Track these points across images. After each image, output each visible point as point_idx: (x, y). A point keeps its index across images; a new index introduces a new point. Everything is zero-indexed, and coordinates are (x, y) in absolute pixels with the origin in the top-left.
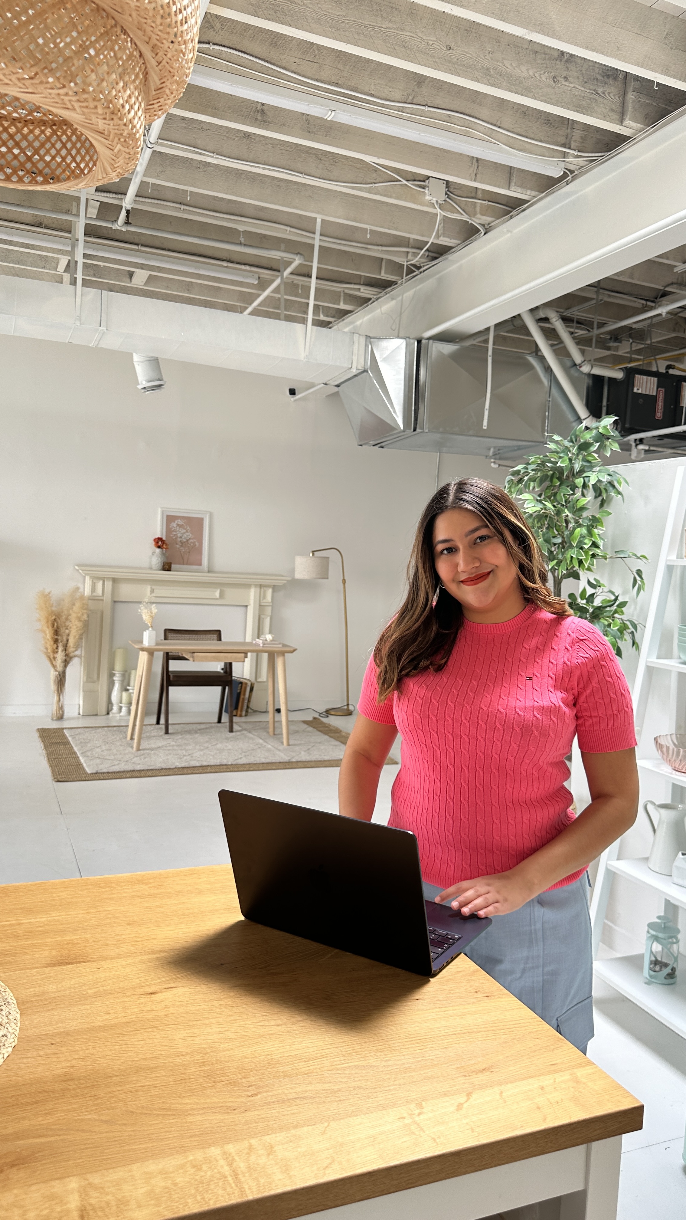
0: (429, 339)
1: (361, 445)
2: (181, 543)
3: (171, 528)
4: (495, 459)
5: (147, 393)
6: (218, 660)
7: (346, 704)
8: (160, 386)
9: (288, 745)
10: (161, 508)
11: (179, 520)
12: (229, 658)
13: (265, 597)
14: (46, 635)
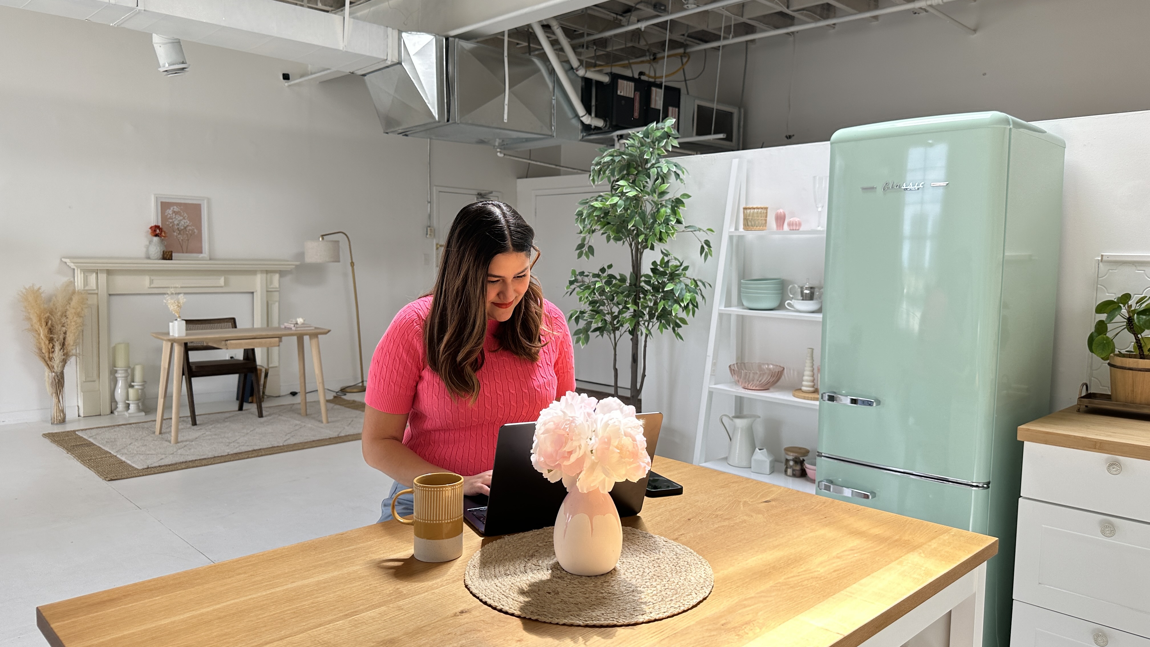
0: (455, 37)
1: (387, 133)
2: (179, 230)
3: (167, 216)
4: (500, 149)
5: (169, 76)
6: (236, 347)
7: (360, 381)
8: (183, 69)
9: (328, 422)
10: (155, 195)
11: (175, 207)
12: (248, 344)
13: (271, 283)
14: (39, 335)
